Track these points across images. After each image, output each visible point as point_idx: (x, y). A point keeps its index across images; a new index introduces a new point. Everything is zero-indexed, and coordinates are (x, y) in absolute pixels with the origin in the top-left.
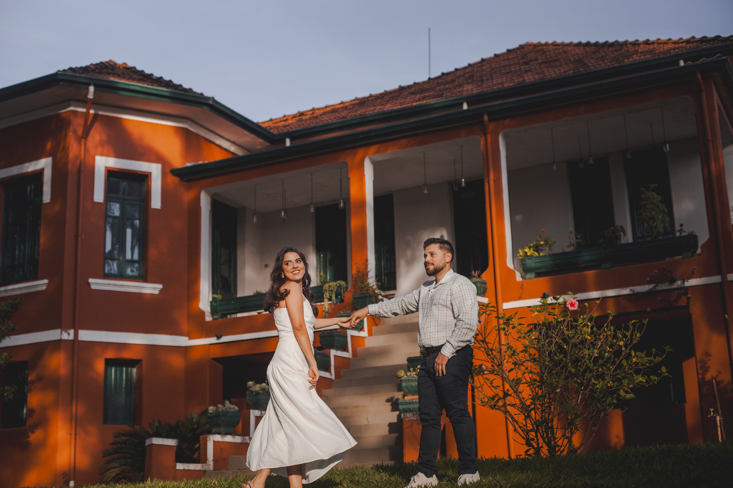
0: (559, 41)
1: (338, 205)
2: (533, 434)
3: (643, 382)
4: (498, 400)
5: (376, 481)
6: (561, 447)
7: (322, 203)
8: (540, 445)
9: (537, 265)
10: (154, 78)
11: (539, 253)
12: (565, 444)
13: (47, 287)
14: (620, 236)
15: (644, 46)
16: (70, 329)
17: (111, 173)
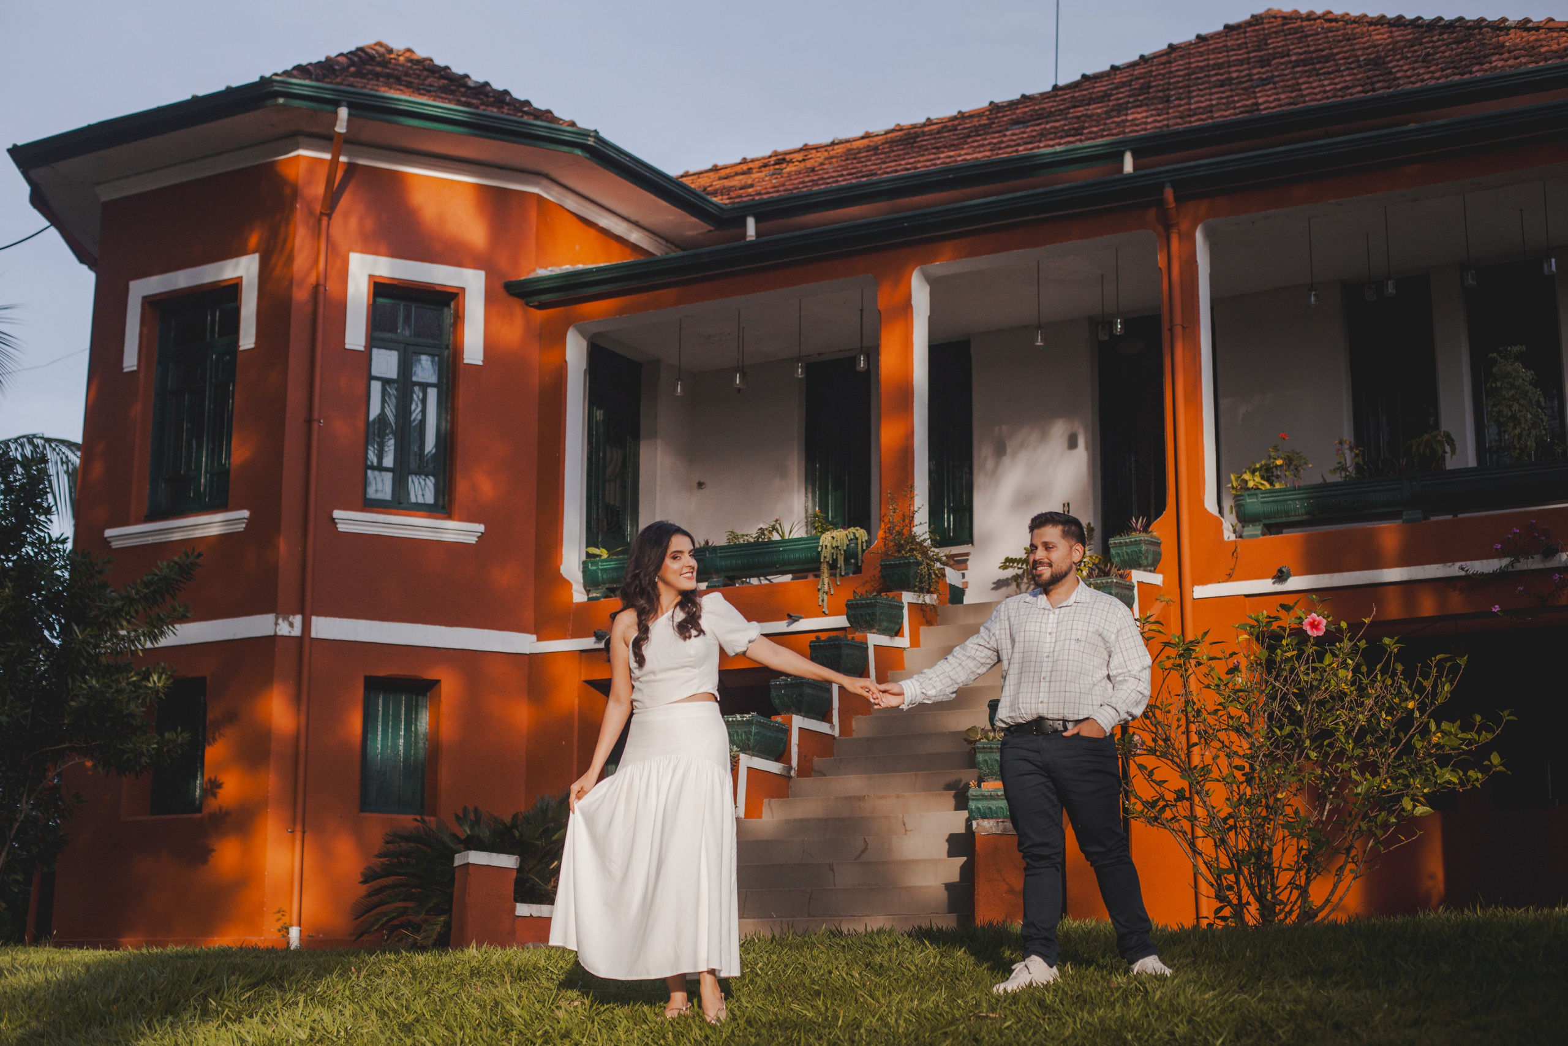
0: (1338, 11)
1: (854, 360)
2: (1232, 877)
3: (1454, 783)
4: (1164, 807)
5: (916, 966)
6: (1286, 905)
7: (819, 354)
8: (1244, 901)
9: (1267, 508)
10: (471, 84)
11: (1272, 484)
12: (1293, 898)
13: (247, 524)
14: (1445, 452)
15: (1519, 33)
16: (294, 613)
17: (381, 289)
